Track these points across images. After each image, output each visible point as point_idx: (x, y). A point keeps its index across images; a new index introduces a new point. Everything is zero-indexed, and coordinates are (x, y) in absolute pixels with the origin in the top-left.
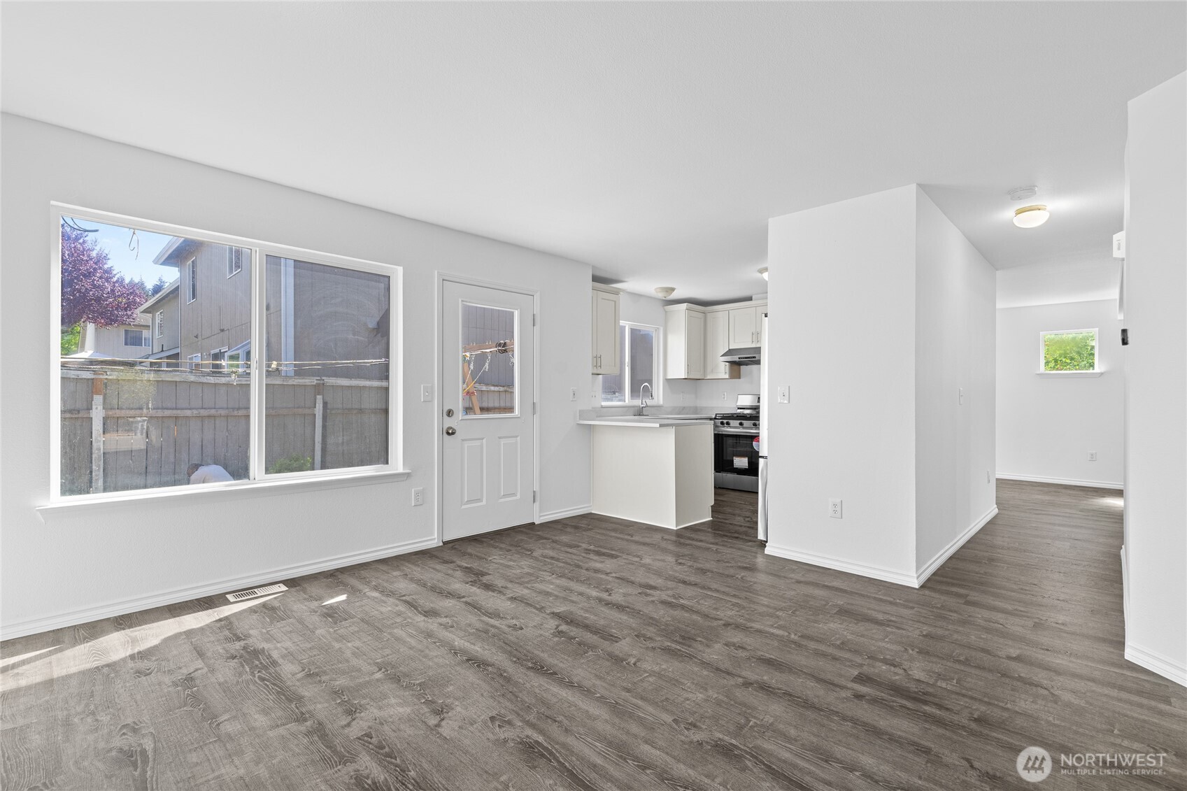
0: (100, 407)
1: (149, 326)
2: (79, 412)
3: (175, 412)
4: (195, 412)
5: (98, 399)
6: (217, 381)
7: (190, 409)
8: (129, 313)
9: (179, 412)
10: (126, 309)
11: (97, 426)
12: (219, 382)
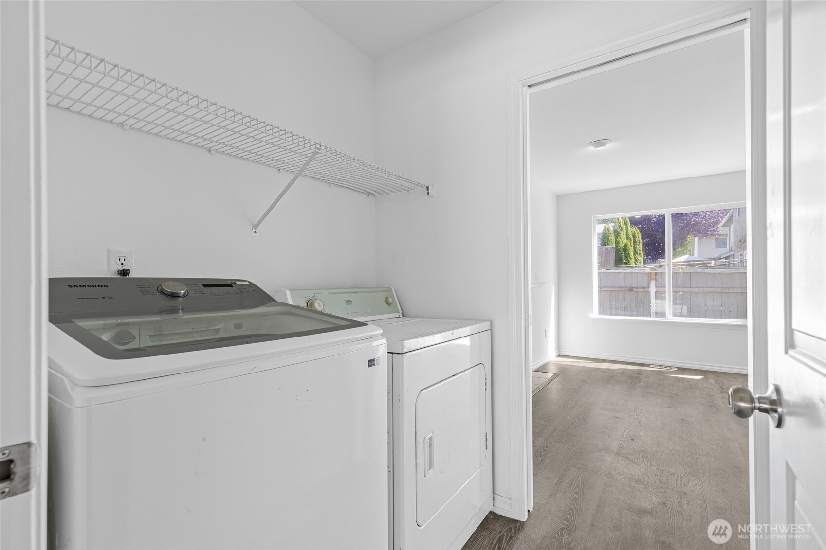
0: (654, 286)
1: (727, 235)
2: (645, 288)
3: (689, 289)
4: (701, 289)
5: (653, 283)
6: (714, 272)
7: (698, 288)
8: (715, 228)
9: (692, 289)
10: (713, 226)
11: (653, 295)
12: (716, 272)
